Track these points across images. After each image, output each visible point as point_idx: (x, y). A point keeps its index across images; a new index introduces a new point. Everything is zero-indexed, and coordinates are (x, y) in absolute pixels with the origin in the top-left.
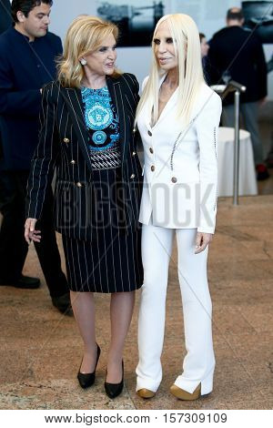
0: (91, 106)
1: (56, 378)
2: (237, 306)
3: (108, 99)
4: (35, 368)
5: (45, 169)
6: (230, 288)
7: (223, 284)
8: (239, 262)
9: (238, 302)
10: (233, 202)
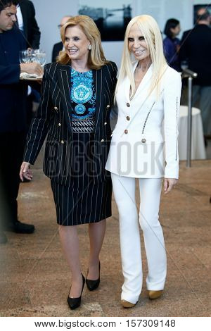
0: (77, 85)
1: (48, 304)
2: (190, 247)
3: (91, 81)
4: (31, 297)
5: (40, 126)
6: (185, 233)
7: (179, 230)
8: (191, 213)
9: (191, 244)
10: (187, 166)
